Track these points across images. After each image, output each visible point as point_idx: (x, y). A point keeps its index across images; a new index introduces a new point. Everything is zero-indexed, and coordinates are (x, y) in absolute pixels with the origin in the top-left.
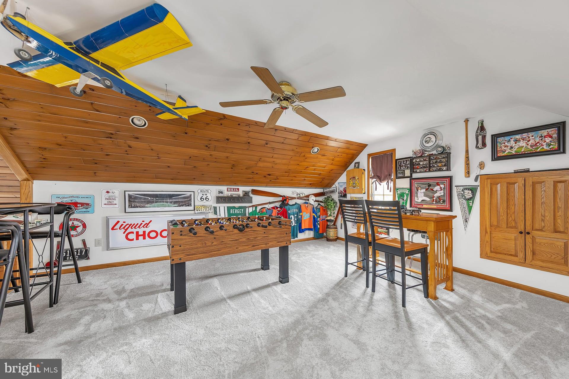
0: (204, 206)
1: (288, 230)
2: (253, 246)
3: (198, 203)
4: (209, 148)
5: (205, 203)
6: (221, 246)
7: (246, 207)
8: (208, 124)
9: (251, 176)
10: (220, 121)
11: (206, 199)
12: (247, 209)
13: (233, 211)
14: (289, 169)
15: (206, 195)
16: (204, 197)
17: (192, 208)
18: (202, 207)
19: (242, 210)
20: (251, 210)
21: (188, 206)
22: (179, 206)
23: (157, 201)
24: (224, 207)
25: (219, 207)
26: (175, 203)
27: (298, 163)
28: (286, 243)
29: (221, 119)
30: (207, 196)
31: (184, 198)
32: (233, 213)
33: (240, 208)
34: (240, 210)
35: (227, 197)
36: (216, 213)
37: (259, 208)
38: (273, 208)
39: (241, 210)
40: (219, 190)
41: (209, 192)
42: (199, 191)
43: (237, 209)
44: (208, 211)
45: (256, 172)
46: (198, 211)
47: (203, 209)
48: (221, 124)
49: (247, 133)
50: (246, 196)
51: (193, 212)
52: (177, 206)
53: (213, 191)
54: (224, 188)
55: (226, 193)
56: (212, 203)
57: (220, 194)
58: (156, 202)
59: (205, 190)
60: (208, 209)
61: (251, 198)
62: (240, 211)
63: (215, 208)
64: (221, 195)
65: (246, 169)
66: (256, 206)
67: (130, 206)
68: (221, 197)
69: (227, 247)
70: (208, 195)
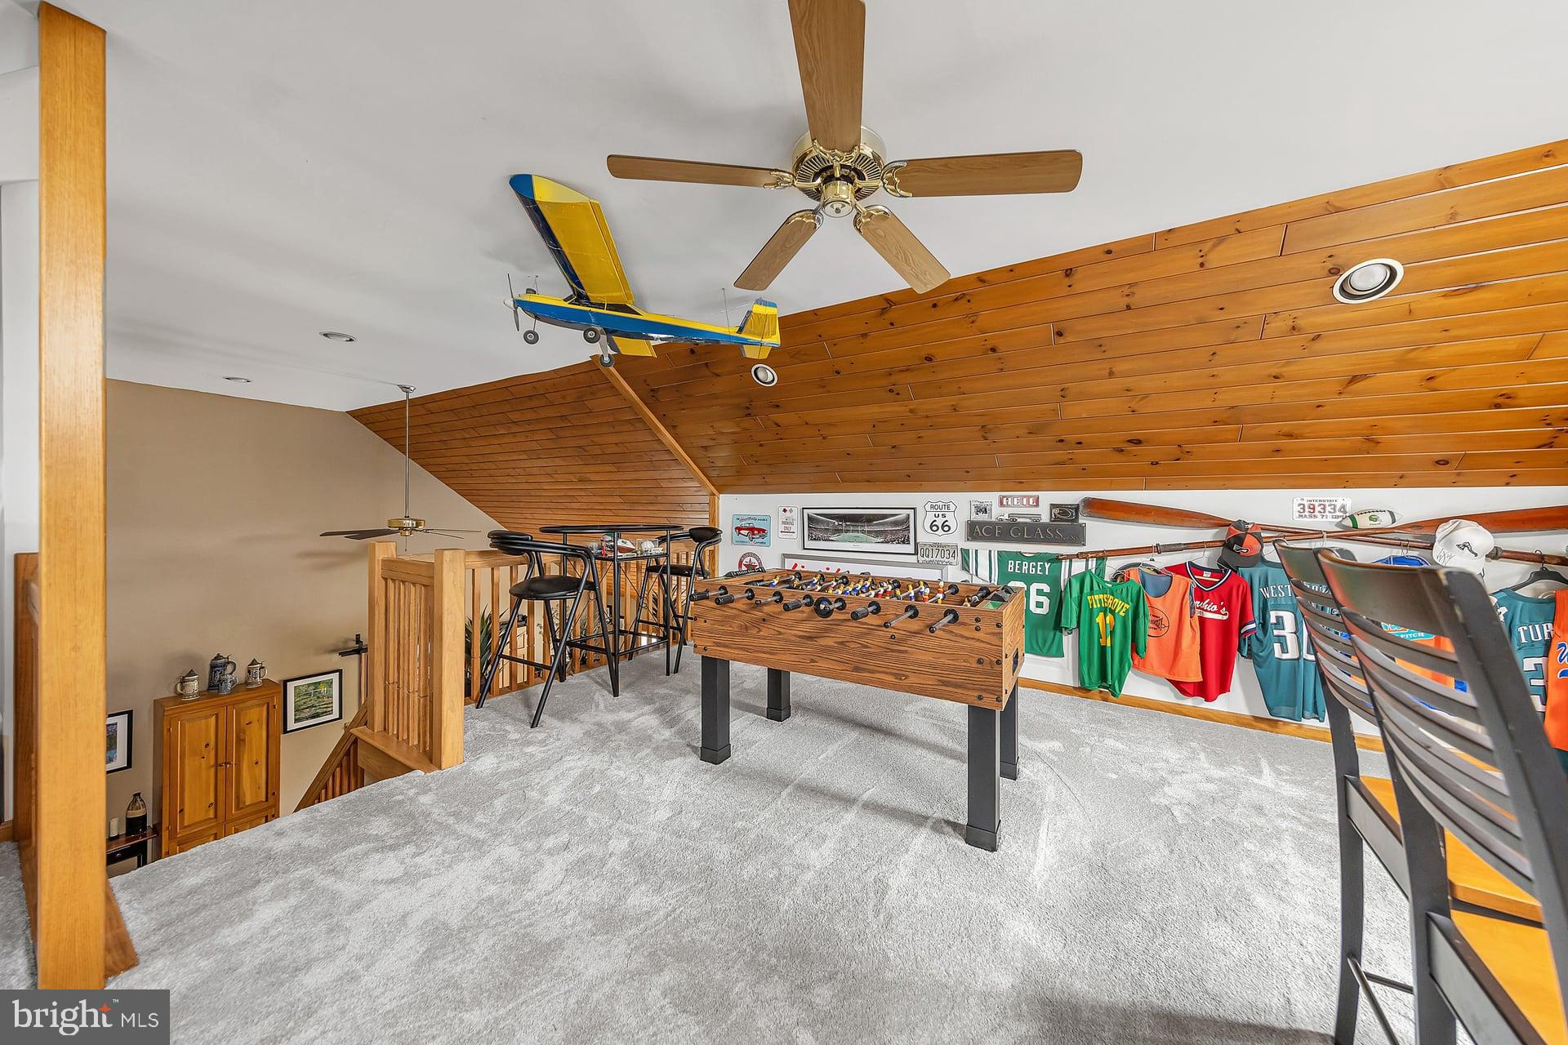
0: (938, 546)
1: (990, 649)
2: (856, 669)
3: (924, 537)
4: (898, 394)
5: (941, 538)
6: (775, 644)
7: (1057, 559)
8: (864, 335)
9: (1061, 454)
10: (886, 316)
11: (943, 526)
12: (1065, 564)
13: (1017, 567)
14: (1233, 407)
15: (944, 516)
16: (939, 522)
17: (910, 548)
18: (934, 548)
19: (1047, 566)
20: (1079, 567)
21: (903, 542)
22: (886, 542)
23: (848, 528)
24: (990, 551)
25: (976, 551)
26: (878, 534)
27: (1274, 371)
28: (980, 698)
29: (884, 311)
30: (945, 519)
31: (896, 523)
32: (1017, 571)
33: (1037, 557)
34: (1039, 563)
35: (997, 524)
36: (965, 567)
37: (1113, 565)
38: (1179, 569)
39: (1043, 567)
40: (977, 503)
41: (952, 508)
42: (928, 507)
43: (1030, 559)
44: (947, 560)
45: (1072, 438)
46: (925, 558)
47: (935, 552)
48: (892, 324)
49: (973, 322)
50: (1062, 520)
51: (913, 559)
52: (882, 542)
53: (961, 505)
54: (990, 498)
55: (998, 513)
56: (957, 538)
57: (980, 514)
58: (847, 531)
59: (941, 504)
60: (947, 553)
61: (1083, 527)
62: (1039, 568)
63: (965, 553)
64: (982, 517)
65: (1030, 433)
66: (1101, 556)
67: (812, 538)
68: (982, 524)
69: (789, 650)
70: (949, 516)
